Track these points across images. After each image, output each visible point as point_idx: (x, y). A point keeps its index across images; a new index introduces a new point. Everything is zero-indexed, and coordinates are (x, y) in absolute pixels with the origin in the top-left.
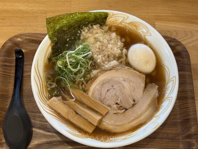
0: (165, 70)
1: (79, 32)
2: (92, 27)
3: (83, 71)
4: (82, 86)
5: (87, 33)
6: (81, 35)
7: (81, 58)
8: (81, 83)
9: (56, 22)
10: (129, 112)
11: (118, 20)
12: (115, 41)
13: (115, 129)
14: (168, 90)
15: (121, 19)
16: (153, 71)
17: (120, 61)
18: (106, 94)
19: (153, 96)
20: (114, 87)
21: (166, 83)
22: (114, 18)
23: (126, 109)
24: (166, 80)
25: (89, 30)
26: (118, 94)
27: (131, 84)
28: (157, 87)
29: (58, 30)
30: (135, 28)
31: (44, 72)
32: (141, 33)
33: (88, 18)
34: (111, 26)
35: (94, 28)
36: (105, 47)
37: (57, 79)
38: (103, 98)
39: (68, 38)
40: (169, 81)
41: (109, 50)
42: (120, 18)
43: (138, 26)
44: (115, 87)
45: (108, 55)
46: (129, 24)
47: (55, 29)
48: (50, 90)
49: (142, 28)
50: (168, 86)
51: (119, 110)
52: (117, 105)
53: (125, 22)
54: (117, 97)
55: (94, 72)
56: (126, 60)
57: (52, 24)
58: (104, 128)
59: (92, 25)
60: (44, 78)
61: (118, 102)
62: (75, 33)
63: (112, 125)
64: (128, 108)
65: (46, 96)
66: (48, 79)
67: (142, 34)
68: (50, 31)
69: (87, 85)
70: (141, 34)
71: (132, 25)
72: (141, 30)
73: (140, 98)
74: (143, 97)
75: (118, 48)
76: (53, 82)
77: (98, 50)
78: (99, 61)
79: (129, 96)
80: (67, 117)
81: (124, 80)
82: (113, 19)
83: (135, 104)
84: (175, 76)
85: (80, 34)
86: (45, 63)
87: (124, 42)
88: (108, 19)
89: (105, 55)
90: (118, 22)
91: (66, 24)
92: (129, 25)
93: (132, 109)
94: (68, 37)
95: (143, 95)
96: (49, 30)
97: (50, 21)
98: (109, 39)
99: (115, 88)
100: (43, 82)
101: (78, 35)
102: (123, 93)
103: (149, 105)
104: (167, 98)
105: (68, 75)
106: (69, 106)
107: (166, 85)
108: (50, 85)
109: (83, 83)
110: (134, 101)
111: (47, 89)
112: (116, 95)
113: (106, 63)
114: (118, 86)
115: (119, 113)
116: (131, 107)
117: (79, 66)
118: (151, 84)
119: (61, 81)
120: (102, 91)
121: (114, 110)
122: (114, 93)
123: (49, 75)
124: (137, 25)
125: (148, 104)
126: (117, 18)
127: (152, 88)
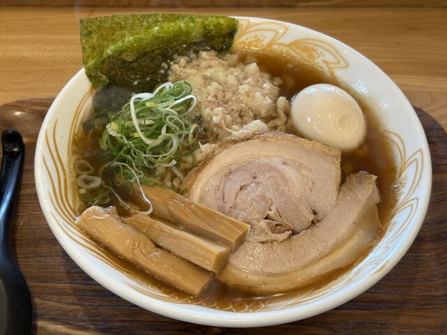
0: (392, 143)
1: (164, 65)
2: (197, 56)
3: (175, 142)
4: (172, 181)
5: (184, 67)
6: (170, 72)
7: (168, 109)
8: (169, 176)
9: (104, 33)
10: (303, 239)
11: (261, 38)
12: (258, 81)
13: (265, 284)
14: (404, 187)
15: (268, 37)
16: (361, 147)
17: (271, 123)
18: (236, 196)
19: (365, 201)
20: (257, 180)
21: (398, 172)
22: (252, 35)
23: (294, 233)
24: (397, 165)
25: (188, 62)
26: (269, 195)
27: (305, 172)
28: (375, 177)
29: (109, 57)
30: (305, 55)
31: (70, 153)
32: (322, 64)
33: (187, 33)
34: (244, 53)
35: (202, 58)
36: (230, 93)
37: (106, 168)
38: (227, 206)
39: (135, 79)
40: (405, 164)
41: (241, 98)
42: (266, 34)
43: (313, 49)
44: (261, 178)
45: (241, 111)
46: (289, 46)
47: (102, 54)
48: (85, 194)
49: (325, 52)
50: (403, 176)
51: (273, 233)
52: (267, 221)
53: (279, 41)
54: (267, 202)
55: (205, 148)
56: (286, 122)
57: (95, 39)
58: (235, 283)
59: (197, 52)
60: (71, 167)
61: (272, 213)
62: (153, 69)
63: (256, 273)
64: (298, 228)
65: (74, 206)
66: (81, 168)
67: (325, 68)
68: (88, 57)
69: (186, 178)
70: (321, 67)
71: (298, 47)
72: (321, 58)
73: (329, 207)
74: (337, 204)
75: (264, 95)
76: (95, 174)
77: (214, 99)
78: (215, 119)
79: (301, 200)
80: (129, 256)
81: (284, 164)
82: (248, 36)
83: (318, 221)
84: (420, 150)
85: (166, 71)
86: (74, 134)
87: (280, 86)
88: (236, 36)
89: (233, 110)
90: (262, 45)
91: (132, 45)
92: (291, 49)
93: (309, 231)
94: (138, 77)
95: (337, 198)
96: (86, 53)
97: (90, 29)
98: (241, 77)
99: (262, 180)
100: (67, 176)
101: (162, 71)
102: (283, 194)
103: (357, 225)
104: (405, 204)
105: (133, 155)
106: (137, 228)
107: (397, 176)
108: (87, 182)
109: (174, 176)
110: (315, 213)
111: (78, 190)
112: (264, 197)
113: (235, 127)
114: (269, 177)
115: (274, 241)
116: (308, 228)
117: (164, 130)
118: (358, 174)
119: (117, 172)
120: (226, 190)
121: (259, 235)
122: (258, 193)
123: (85, 159)
124: (310, 46)
125: (352, 221)
126: (259, 33)
127: (360, 182)
